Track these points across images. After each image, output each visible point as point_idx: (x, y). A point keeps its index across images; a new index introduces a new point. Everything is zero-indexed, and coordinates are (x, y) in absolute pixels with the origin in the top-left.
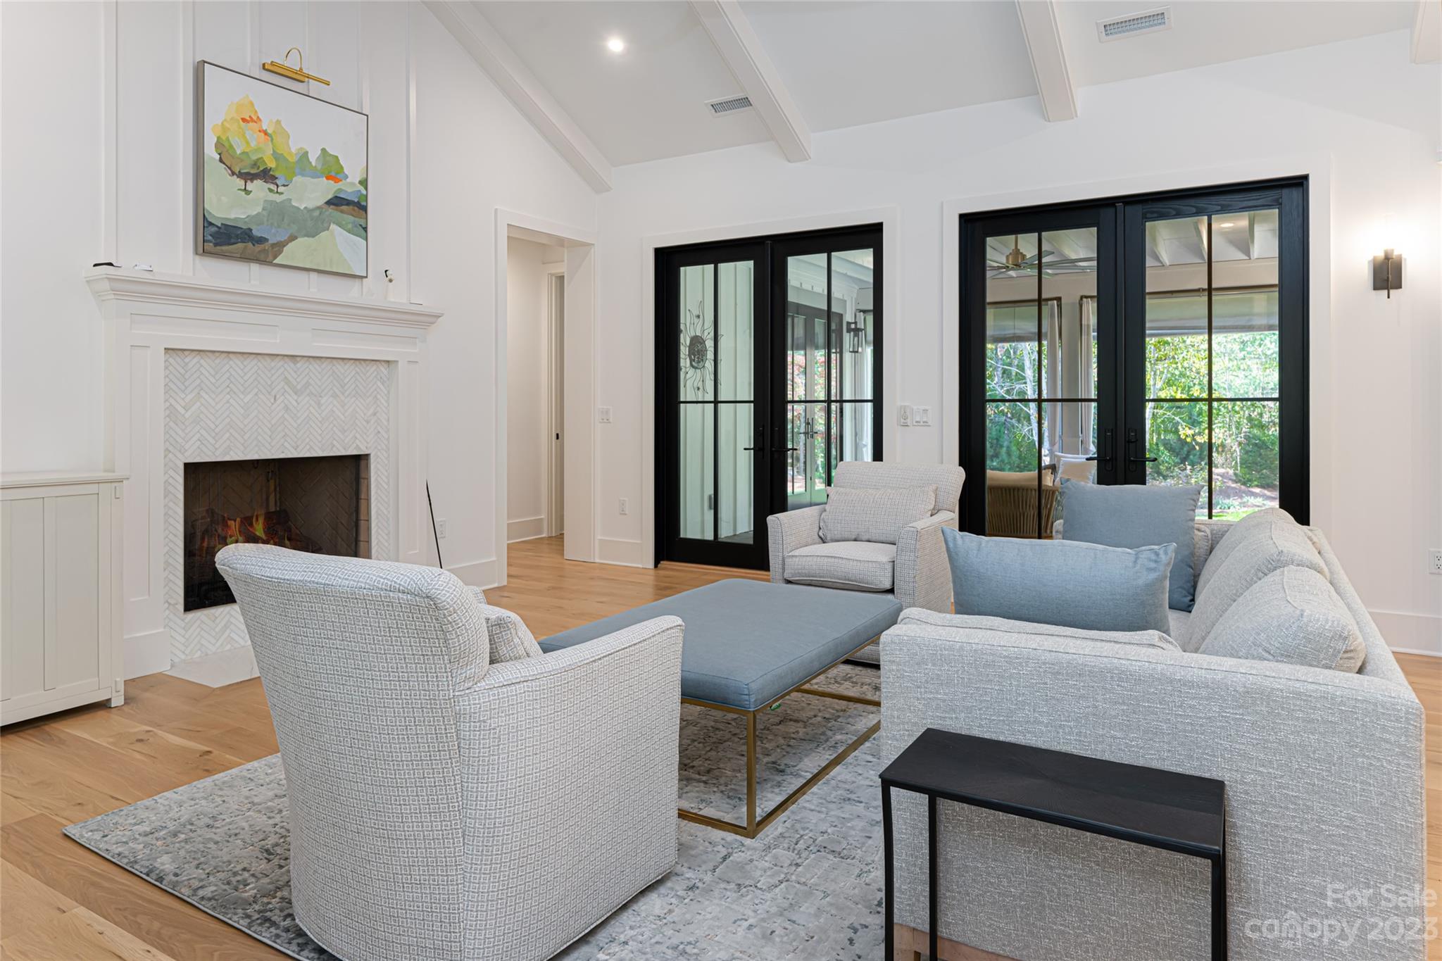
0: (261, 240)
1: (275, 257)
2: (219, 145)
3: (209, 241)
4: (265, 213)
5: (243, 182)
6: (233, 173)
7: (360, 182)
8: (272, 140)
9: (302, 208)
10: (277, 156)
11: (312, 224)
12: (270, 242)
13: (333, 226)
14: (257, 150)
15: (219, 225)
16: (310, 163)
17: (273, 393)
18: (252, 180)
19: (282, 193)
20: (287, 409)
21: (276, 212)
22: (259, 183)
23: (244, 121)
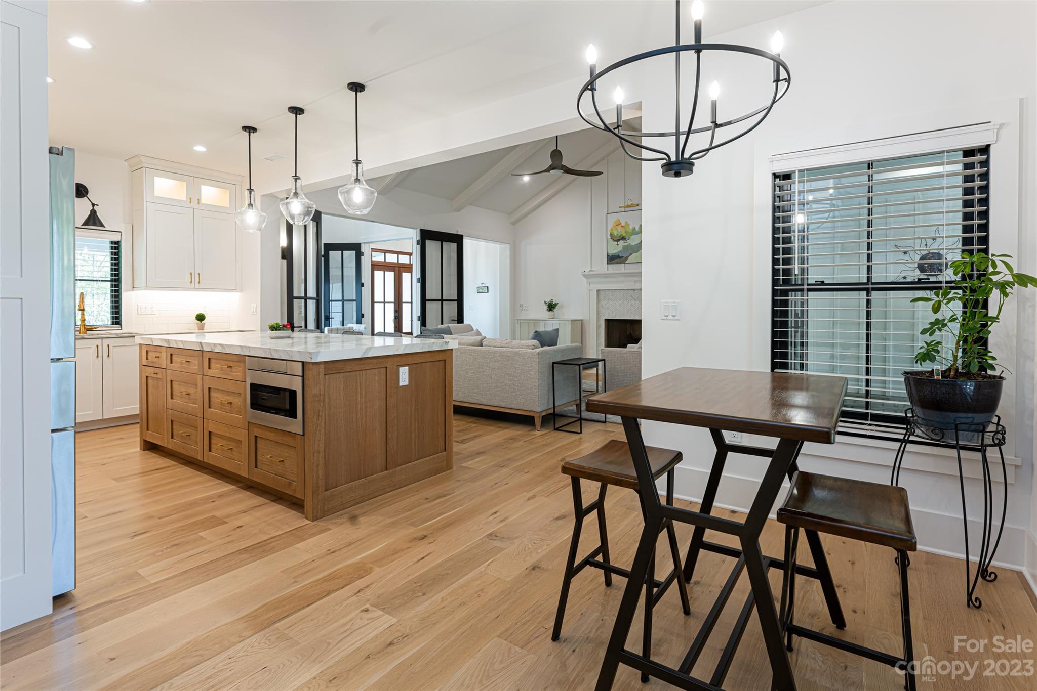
0: (622, 257)
1: (626, 261)
2: (611, 235)
3: (608, 261)
4: (623, 249)
5: (617, 243)
6: (614, 241)
8: (625, 228)
9: (634, 245)
10: (626, 232)
11: (637, 249)
12: (624, 257)
14: (621, 232)
15: (611, 256)
16: (636, 230)
18: (619, 241)
19: (627, 242)
20: (632, 305)
21: (625, 248)
22: (621, 241)
23: (617, 225)
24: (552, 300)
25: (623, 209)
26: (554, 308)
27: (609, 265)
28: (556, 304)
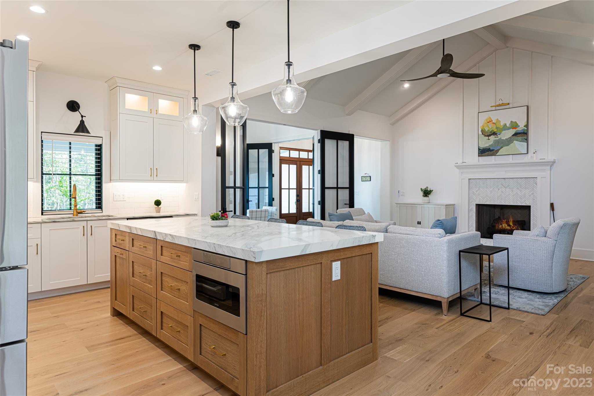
0: (493, 150)
1: (497, 154)
2: (482, 131)
3: (480, 153)
4: (494, 143)
5: (488, 138)
6: (485, 136)
7: (524, 126)
8: (496, 124)
9: (504, 139)
10: (497, 128)
11: (508, 142)
12: (495, 150)
13: (514, 142)
14: (492, 128)
15: (482, 149)
16: (507, 126)
17: (498, 188)
18: (490, 136)
19: (498, 137)
20: (502, 192)
21: (497, 142)
22: (492, 136)
23: (488, 122)
24: (427, 187)
25: (494, 108)
26: (429, 194)
27: (480, 157)
28: (431, 192)
